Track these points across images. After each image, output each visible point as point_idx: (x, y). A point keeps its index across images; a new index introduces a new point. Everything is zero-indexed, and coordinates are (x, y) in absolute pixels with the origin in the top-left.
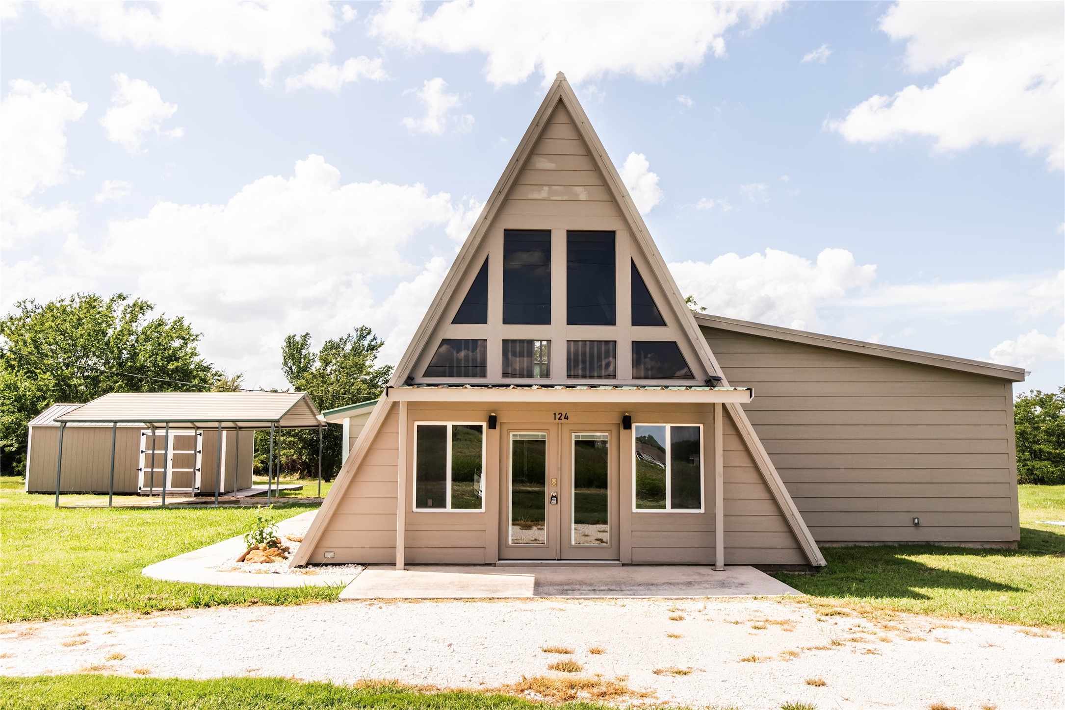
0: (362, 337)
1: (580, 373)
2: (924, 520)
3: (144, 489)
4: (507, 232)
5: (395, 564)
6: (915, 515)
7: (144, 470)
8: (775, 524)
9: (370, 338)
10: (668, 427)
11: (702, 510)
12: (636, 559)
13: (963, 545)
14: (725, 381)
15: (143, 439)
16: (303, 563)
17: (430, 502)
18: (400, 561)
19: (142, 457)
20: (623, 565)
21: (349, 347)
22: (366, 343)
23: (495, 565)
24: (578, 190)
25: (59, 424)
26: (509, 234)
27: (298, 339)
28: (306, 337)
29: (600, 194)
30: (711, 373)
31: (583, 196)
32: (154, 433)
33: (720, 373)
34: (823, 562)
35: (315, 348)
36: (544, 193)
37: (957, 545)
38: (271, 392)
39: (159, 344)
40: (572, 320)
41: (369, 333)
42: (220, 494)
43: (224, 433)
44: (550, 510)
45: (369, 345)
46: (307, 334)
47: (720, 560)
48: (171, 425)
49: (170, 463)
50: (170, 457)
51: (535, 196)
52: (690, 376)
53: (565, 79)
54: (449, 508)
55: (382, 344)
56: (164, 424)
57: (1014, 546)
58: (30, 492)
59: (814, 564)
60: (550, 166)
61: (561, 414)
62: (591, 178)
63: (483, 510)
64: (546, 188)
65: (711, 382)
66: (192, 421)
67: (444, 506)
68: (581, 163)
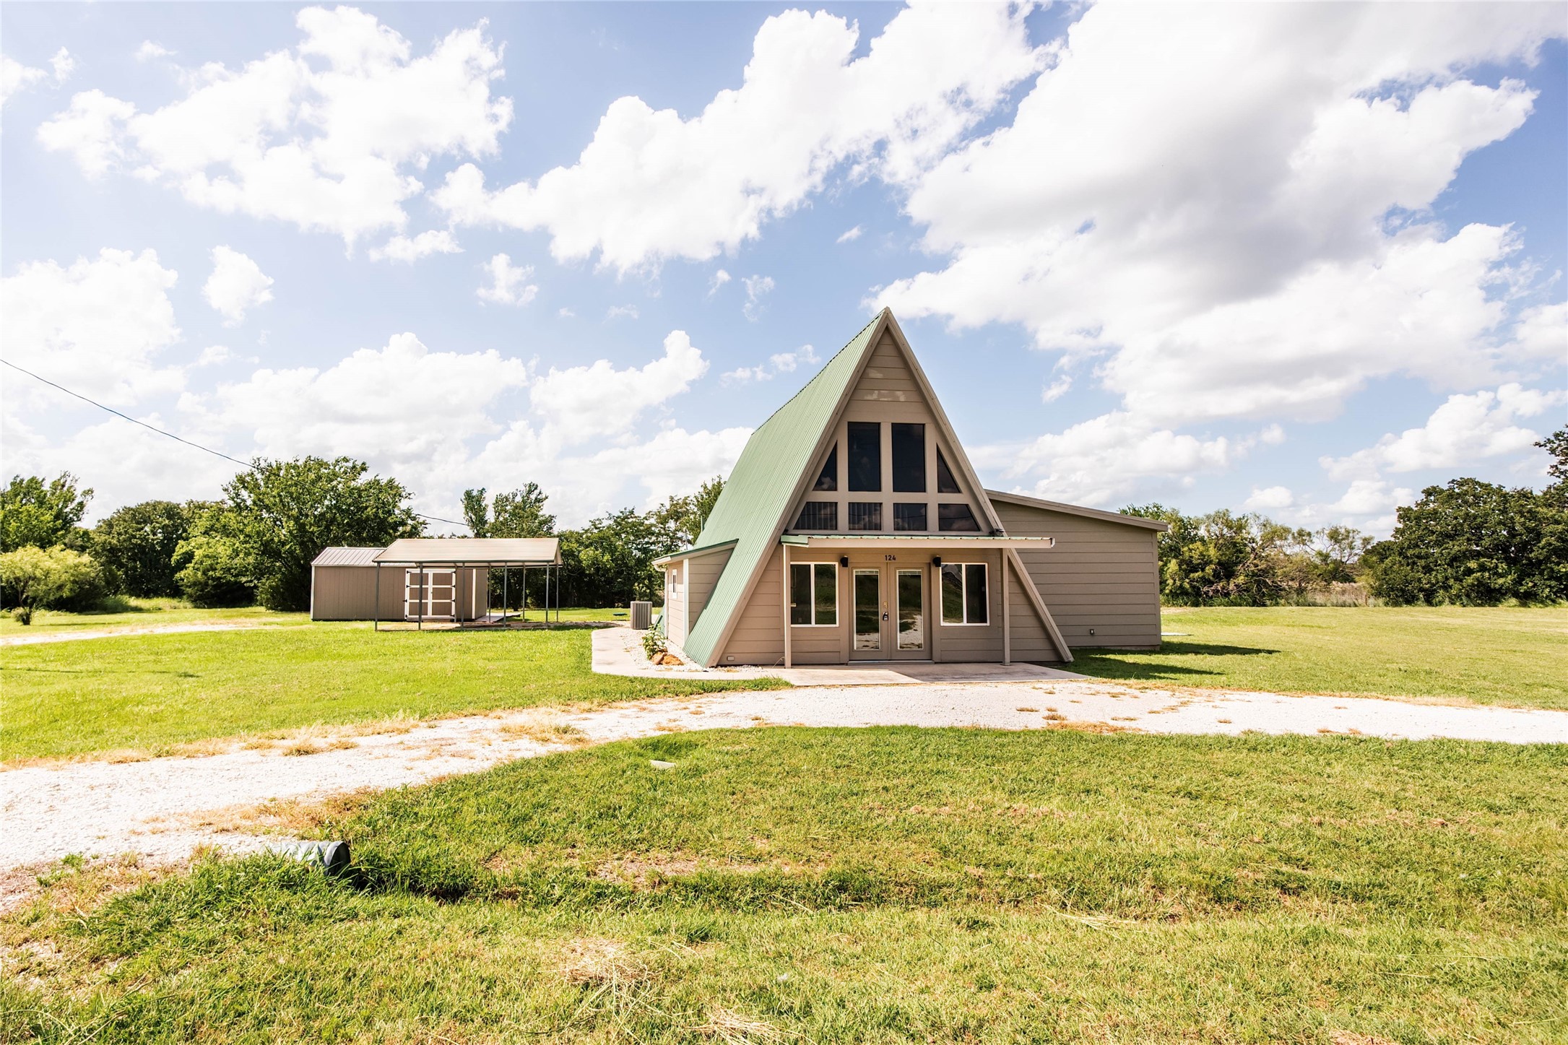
0: (530, 492)
1: (906, 526)
2: (1097, 631)
3: (409, 616)
4: (850, 424)
5: (783, 665)
6: (1092, 628)
7: (409, 601)
8: (1037, 633)
9: (537, 492)
10: (964, 565)
11: (988, 624)
12: (945, 659)
13: (1123, 648)
14: (1005, 534)
15: (408, 576)
16: (715, 665)
17: (800, 620)
18: (788, 662)
19: (407, 591)
20: (936, 663)
21: (519, 499)
22: (533, 497)
23: (847, 664)
24: (899, 393)
25: (376, 564)
26: (852, 425)
27: (475, 493)
28: (482, 491)
29: (915, 397)
30: (995, 527)
31: (902, 399)
32: (422, 571)
33: (1001, 527)
34: (1072, 659)
35: (489, 500)
36: (875, 396)
37: (1119, 648)
38: (463, 537)
39: (379, 499)
40: (897, 488)
41: (536, 488)
42: (472, 620)
43: (474, 571)
44: (882, 624)
45: (536, 499)
46: (483, 489)
47: (1008, 659)
48: (424, 564)
49: (430, 596)
50: (430, 591)
51: (869, 397)
52: (978, 529)
53: (890, 312)
54: (813, 624)
55: (547, 498)
56: (452, 565)
57: (1158, 649)
58: (314, 620)
59: (1066, 660)
60: (879, 376)
61: (891, 556)
62: (908, 385)
63: (837, 625)
64: (876, 392)
65: (994, 533)
66: (454, 562)
67: (810, 623)
68: (901, 374)
